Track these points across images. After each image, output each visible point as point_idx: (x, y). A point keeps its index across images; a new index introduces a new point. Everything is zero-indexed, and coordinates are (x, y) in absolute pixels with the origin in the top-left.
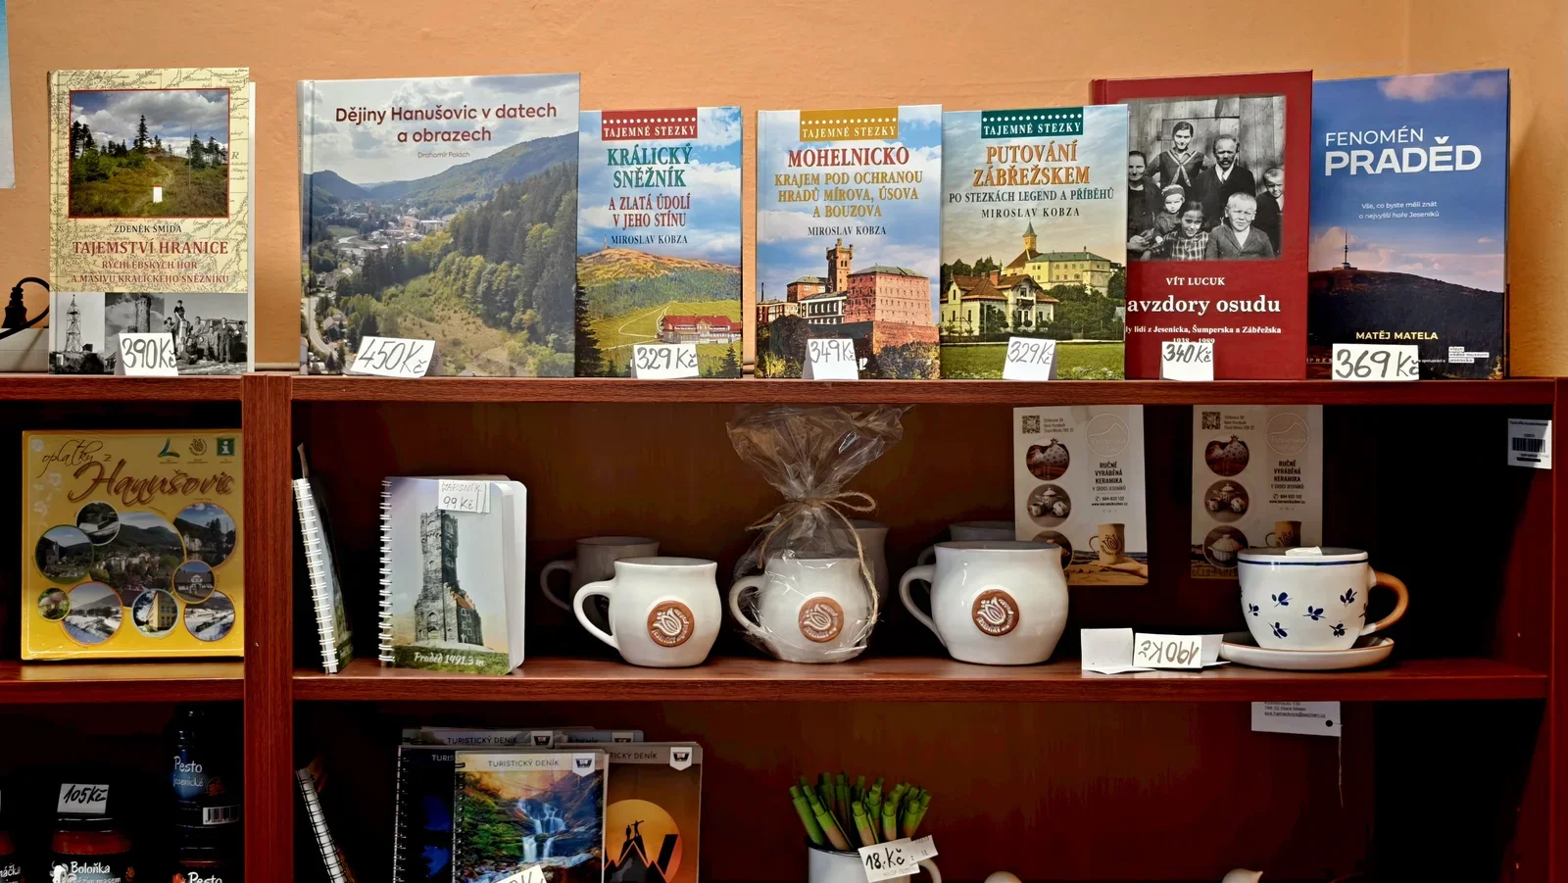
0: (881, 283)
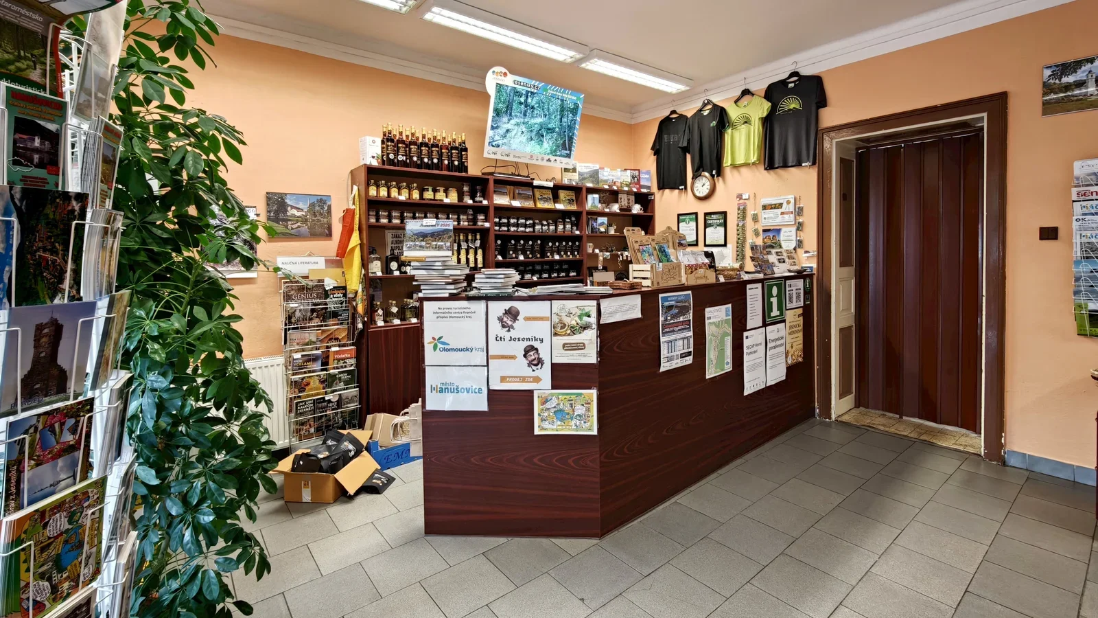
0: (616, 182)
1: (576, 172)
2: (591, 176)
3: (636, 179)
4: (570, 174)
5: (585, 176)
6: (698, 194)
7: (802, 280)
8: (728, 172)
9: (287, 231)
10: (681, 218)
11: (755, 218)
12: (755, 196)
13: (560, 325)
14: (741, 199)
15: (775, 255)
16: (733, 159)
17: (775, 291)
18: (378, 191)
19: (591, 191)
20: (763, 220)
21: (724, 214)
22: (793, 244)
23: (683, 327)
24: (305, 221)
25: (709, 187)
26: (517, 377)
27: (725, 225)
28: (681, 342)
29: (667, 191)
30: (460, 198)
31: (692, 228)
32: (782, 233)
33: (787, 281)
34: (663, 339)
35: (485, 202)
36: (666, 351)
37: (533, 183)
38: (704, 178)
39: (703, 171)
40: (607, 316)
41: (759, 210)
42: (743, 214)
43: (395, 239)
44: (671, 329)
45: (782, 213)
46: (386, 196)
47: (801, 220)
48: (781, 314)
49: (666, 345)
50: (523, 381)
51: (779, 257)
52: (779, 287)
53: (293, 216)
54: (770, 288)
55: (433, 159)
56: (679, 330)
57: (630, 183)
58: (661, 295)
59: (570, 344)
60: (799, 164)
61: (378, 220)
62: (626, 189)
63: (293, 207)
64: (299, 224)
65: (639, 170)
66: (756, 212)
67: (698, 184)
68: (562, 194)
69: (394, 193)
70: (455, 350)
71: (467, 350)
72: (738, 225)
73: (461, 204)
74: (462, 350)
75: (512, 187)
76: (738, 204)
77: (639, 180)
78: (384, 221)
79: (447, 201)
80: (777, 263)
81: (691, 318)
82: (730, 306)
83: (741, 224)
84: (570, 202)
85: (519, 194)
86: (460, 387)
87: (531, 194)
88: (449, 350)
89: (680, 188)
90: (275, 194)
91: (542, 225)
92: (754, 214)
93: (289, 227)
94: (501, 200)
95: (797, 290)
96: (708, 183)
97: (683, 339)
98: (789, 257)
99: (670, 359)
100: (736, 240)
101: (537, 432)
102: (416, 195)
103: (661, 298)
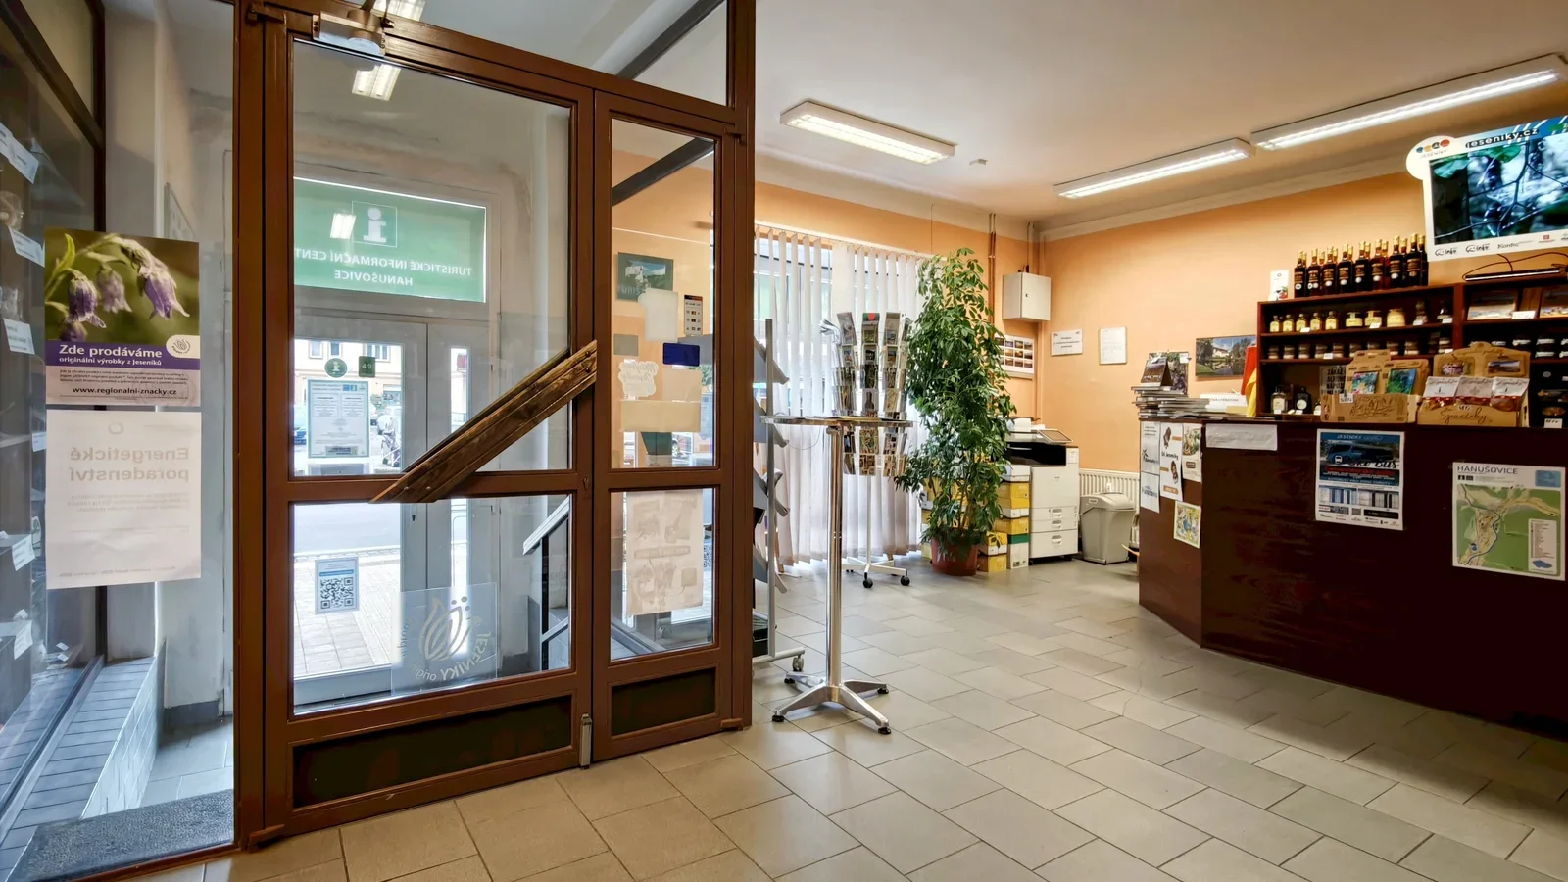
9: (1211, 371)
13: (1185, 445)
18: (1281, 327)
23: (1376, 477)
24: (1228, 361)
26: (1169, 488)
28: (1368, 496)
34: (1319, 482)
35: (1450, 321)
36: (1324, 499)
40: (1216, 440)
44: (1346, 474)
46: (1291, 330)
49: (1328, 492)
50: (1172, 491)
53: (1219, 357)
56: (1363, 479)
58: (1320, 429)
61: (1281, 356)
63: (1217, 349)
64: (1223, 364)
69: (1301, 325)
73: (1408, 327)
78: (1289, 357)
81: (1402, 467)
82: (1558, 470)
86: (1151, 491)
90: (1203, 339)
93: (1214, 367)
97: (1372, 491)
99: (1338, 510)
101: (1175, 536)
102: (1331, 324)
103: (1322, 434)
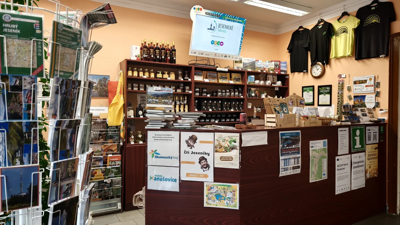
0: (266, 68)
1: (242, 63)
2: (250, 65)
3: (278, 66)
4: (238, 64)
5: (247, 65)
6: (314, 75)
7: (378, 127)
8: (333, 62)
10: (304, 89)
11: (349, 89)
12: (349, 75)
13: (219, 146)
14: (341, 77)
15: (360, 111)
16: (336, 53)
17: (358, 132)
18: (133, 73)
19: (250, 73)
20: (354, 90)
21: (330, 86)
22: (373, 105)
23: (295, 151)
24: (96, 88)
25: (321, 71)
26: (195, 174)
27: (330, 93)
28: (293, 160)
29: (296, 73)
30: (177, 77)
31: (310, 95)
32: (366, 98)
33: (367, 127)
34: (281, 158)
35: (190, 80)
36: (283, 165)
37: (216, 69)
38: (318, 66)
39: (318, 61)
40: (246, 142)
41: (352, 84)
42: (341, 87)
43: (142, 99)
44: (287, 152)
45: (367, 86)
46: (137, 76)
47: (378, 90)
48: (363, 147)
49: (283, 161)
50: (199, 177)
51: (363, 113)
52: (361, 130)
54: (355, 131)
55: (162, 56)
56: (292, 153)
57: (274, 69)
58: (280, 132)
59: (224, 157)
60: (377, 56)
61: (132, 89)
62: (271, 72)
64: (94, 90)
65: (280, 61)
66: (350, 85)
67: (315, 69)
68: (234, 75)
69: (141, 74)
70: (163, 157)
71: (169, 158)
72: (338, 93)
73: (177, 80)
74: (167, 158)
75: (206, 72)
76: (339, 81)
77: (279, 67)
78: (136, 89)
79: (169, 79)
80: (361, 116)
81: (300, 146)
82: (326, 140)
83: (340, 93)
84: (237, 80)
85: (209, 75)
86: (165, 178)
87: (216, 75)
88: (160, 157)
89: (304, 71)
91: (222, 92)
92: (349, 87)
94: (198, 78)
95: (374, 132)
96: (321, 68)
97: (294, 158)
98: (369, 113)
99: (286, 170)
100: (337, 102)
101: (205, 205)
102: (153, 75)
103: (281, 133)
